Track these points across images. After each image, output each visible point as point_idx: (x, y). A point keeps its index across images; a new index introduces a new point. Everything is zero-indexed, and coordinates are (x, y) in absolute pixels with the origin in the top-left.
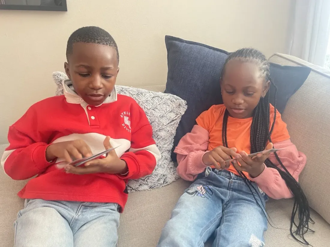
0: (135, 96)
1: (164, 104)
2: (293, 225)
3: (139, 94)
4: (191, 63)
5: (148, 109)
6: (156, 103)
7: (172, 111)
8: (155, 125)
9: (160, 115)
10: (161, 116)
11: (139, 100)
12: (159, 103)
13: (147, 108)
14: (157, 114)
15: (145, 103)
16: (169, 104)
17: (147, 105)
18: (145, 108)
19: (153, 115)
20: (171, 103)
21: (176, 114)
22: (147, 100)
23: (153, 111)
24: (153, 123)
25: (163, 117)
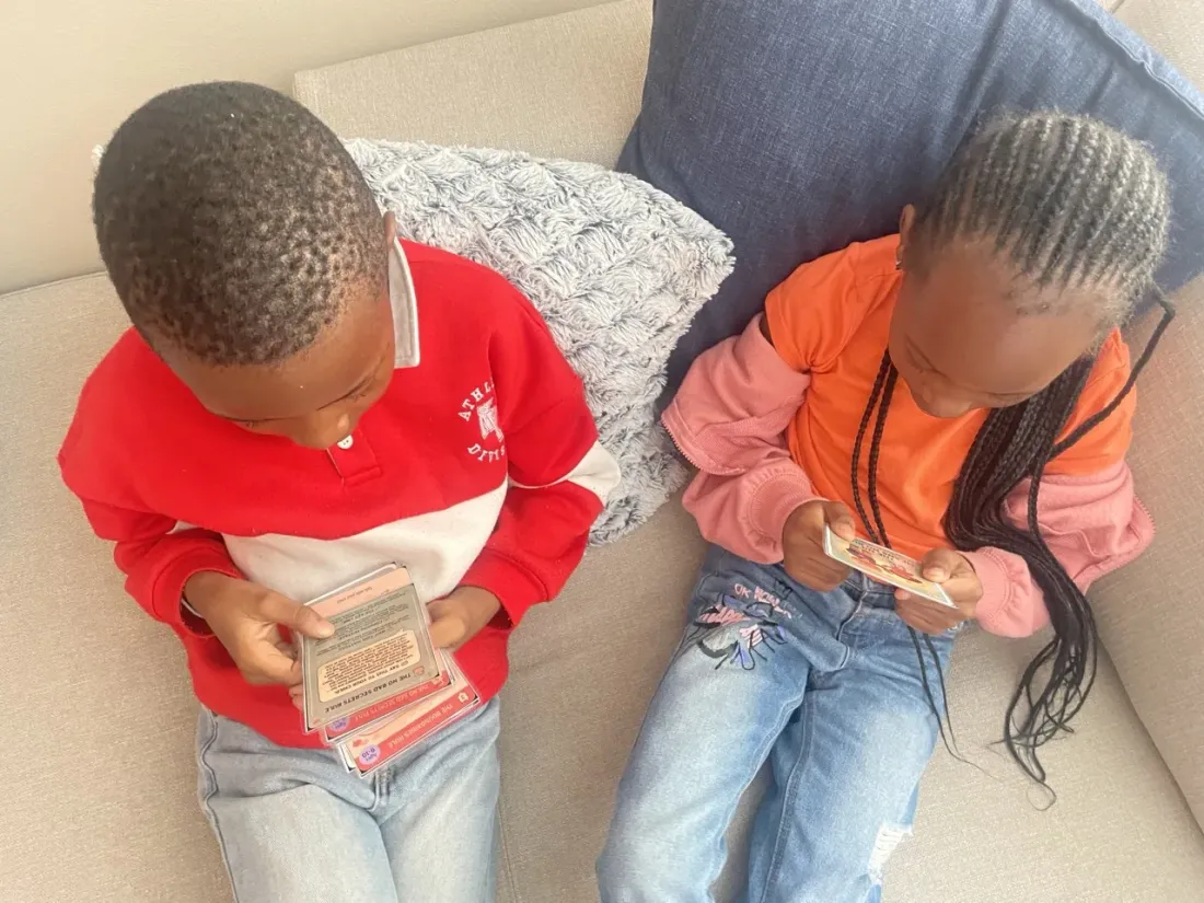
0: (499, 231)
1: (631, 263)
2: (1023, 699)
3: (518, 222)
4: (772, 37)
5: (561, 300)
6: (595, 266)
7: (665, 287)
8: (593, 361)
9: (614, 316)
10: (618, 318)
11: (522, 257)
12: (608, 265)
13: (558, 295)
14: (601, 312)
15: (549, 271)
16: (655, 261)
17: (557, 277)
18: (547, 293)
19: (584, 320)
20: (665, 254)
21: (682, 300)
22: (555, 250)
23: (584, 305)
24: (583, 353)
25: (624, 322)
